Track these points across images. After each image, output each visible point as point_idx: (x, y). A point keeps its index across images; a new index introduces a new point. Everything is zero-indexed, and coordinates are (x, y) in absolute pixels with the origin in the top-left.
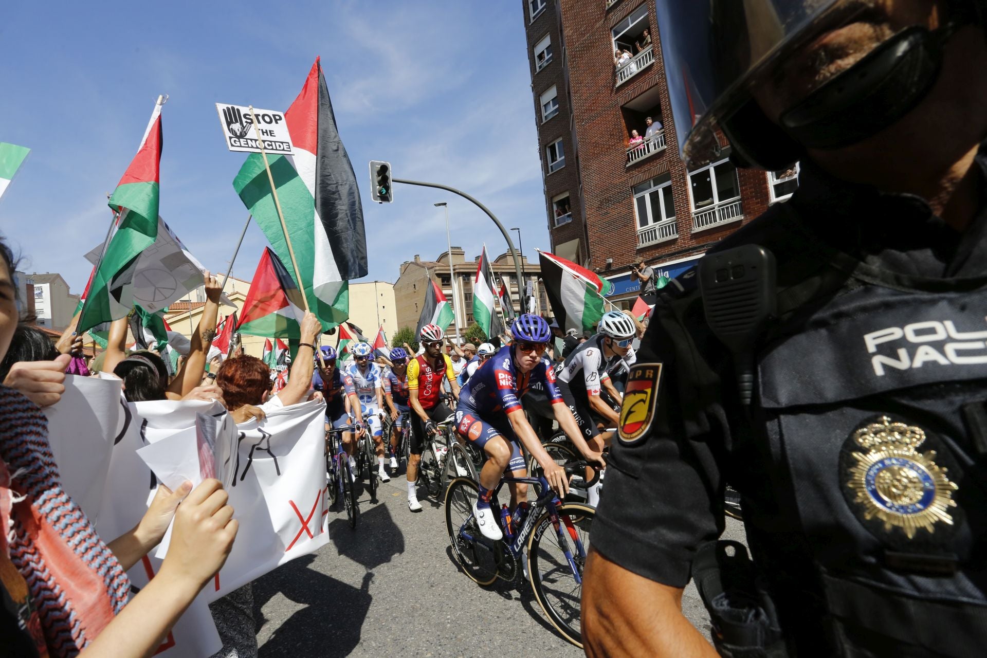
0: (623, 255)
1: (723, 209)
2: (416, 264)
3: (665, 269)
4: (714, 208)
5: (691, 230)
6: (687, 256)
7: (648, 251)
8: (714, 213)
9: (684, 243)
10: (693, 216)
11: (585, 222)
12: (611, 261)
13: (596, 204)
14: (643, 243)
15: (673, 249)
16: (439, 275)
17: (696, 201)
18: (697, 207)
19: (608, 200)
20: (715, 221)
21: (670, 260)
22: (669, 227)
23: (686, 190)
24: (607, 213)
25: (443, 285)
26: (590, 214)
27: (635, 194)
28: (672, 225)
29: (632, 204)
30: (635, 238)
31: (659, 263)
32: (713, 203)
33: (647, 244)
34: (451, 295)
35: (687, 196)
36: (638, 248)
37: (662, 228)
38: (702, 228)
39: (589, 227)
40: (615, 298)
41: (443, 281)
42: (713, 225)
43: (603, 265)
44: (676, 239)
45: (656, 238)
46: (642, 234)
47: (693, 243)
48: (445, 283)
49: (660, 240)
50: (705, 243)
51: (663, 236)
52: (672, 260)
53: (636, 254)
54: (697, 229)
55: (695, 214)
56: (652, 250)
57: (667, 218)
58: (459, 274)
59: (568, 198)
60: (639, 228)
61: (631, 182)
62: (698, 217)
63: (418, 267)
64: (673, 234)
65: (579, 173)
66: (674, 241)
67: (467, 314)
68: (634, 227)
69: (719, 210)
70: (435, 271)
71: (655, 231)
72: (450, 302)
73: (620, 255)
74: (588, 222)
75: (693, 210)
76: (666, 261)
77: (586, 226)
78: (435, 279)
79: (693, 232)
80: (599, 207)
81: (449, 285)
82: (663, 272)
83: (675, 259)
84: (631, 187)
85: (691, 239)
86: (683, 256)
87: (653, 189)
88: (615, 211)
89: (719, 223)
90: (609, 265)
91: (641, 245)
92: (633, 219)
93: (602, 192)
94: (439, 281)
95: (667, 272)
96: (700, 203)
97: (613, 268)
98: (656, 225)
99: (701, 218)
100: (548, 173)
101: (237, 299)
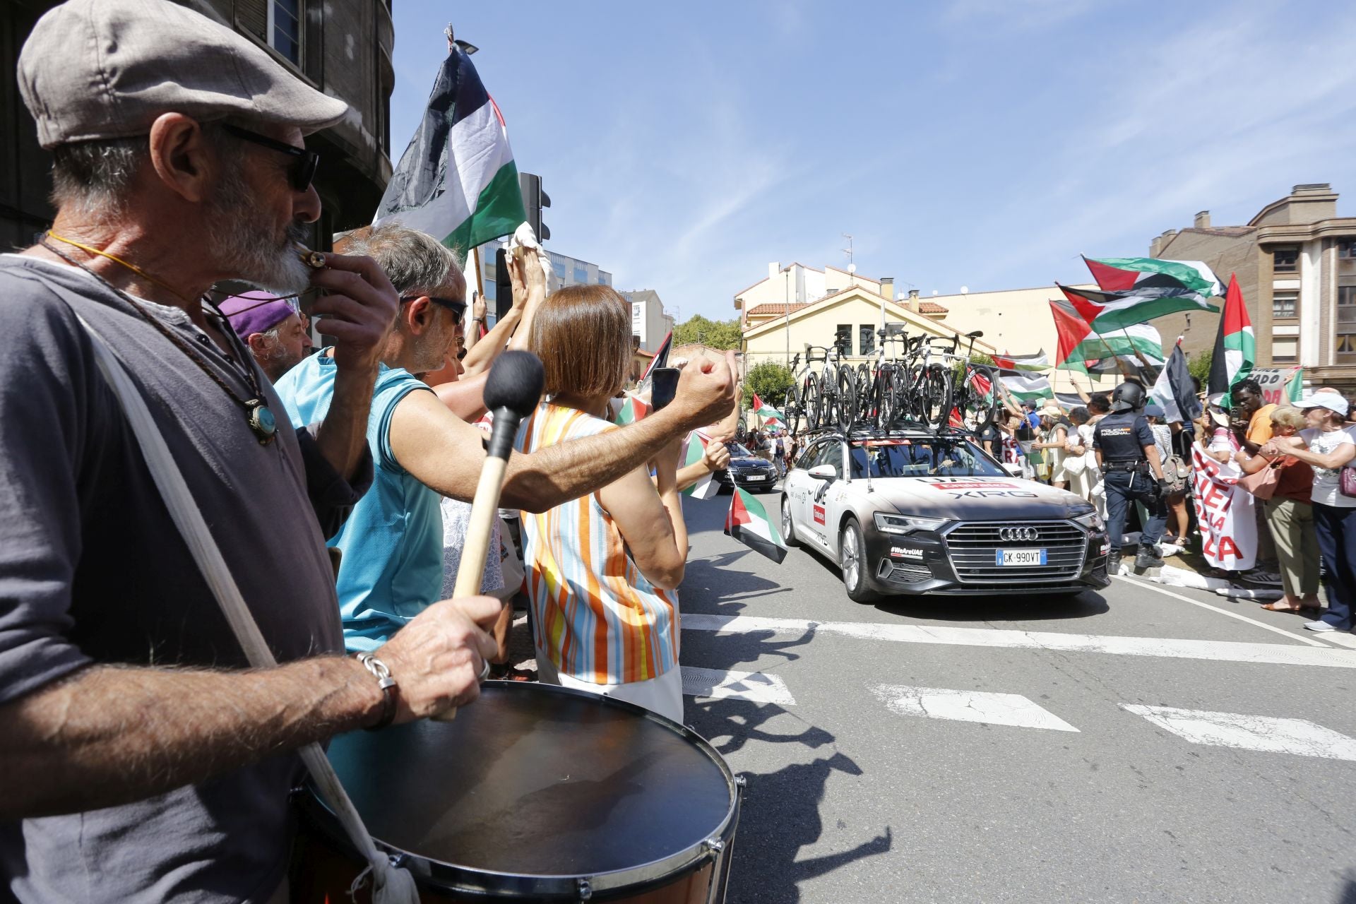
2: (1199, 231)
16: (1267, 247)
25: (1276, 269)
34: (1297, 293)
41: (1276, 262)
48: (1283, 264)
58: (1328, 242)
63: (1205, 237)
67: (1339, 336)
70: (1259, 237)
72: (1291, 307)
78: (1256, 257)
81: (1292, 269)
94: (1267, 260)
101: (856, 297)
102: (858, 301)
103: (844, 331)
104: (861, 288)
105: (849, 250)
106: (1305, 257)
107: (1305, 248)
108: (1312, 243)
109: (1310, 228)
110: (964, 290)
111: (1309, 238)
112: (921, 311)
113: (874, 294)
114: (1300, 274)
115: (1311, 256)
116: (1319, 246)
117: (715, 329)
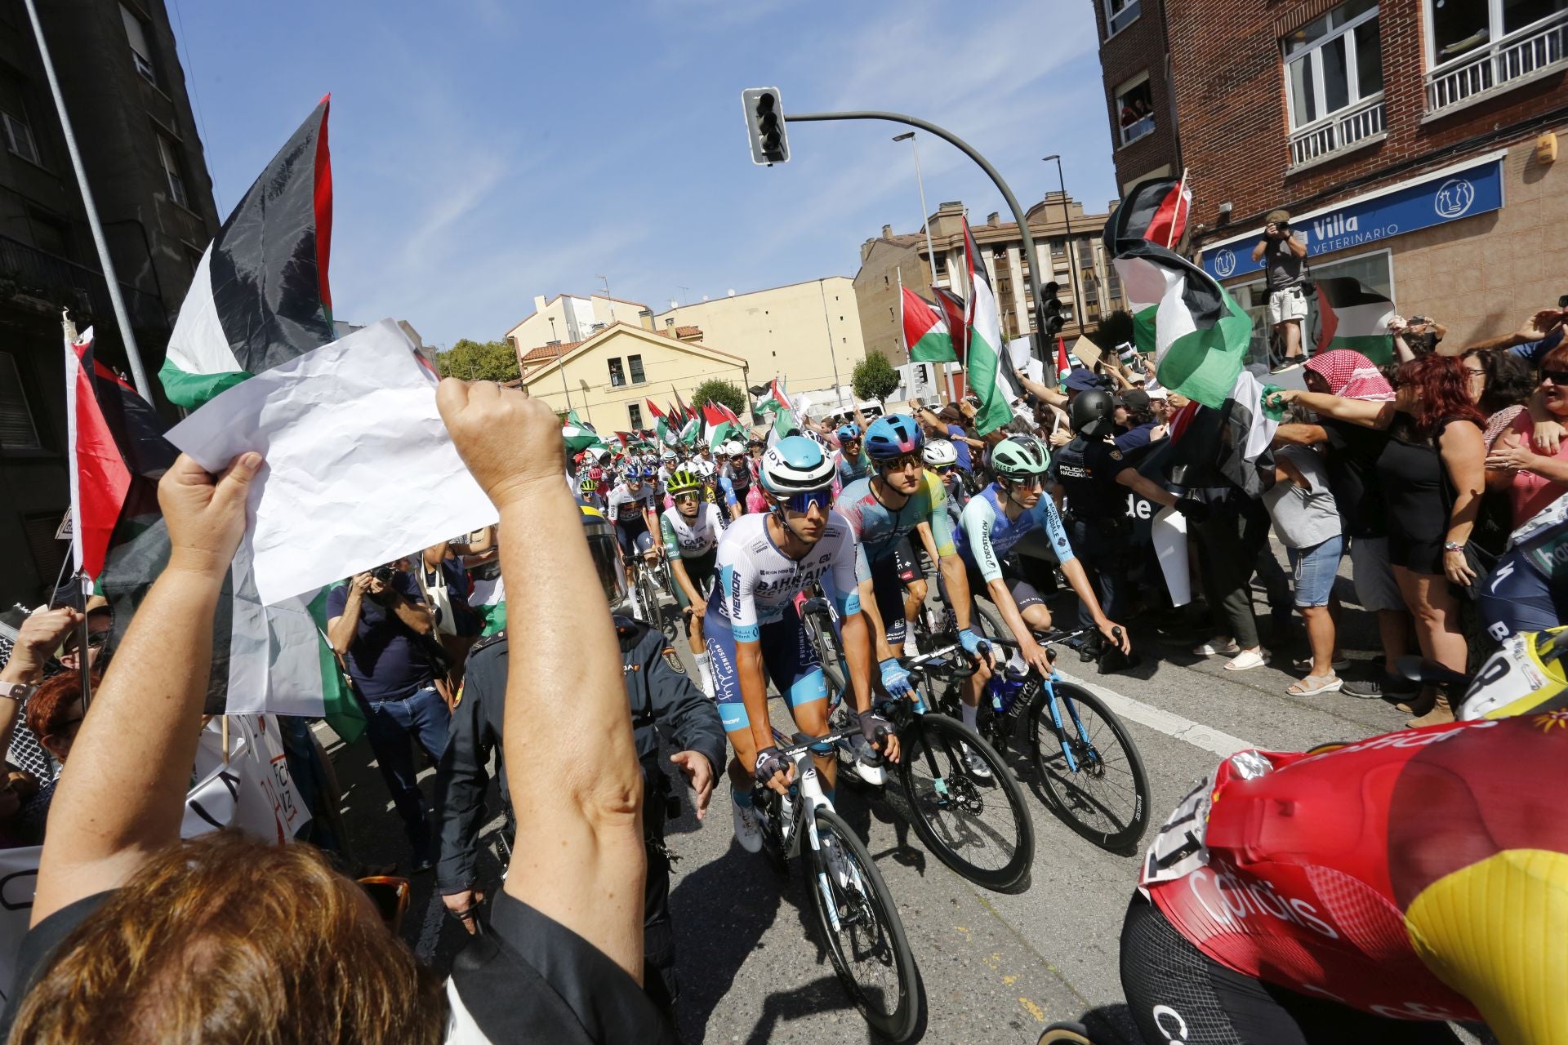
0: (1255, 191)
1: (1514, 52)
2: (885, 241)
3: (1347, 212)
4: (1488, 54)
5: (1422, 116)
6: (1403, 178)
7: (1311, 177)
8: (1487, 66)
9: (1402, 150)
10: (1430, 80)
11: (1177, 131)
12: (1229, 207)
13: (1200, 88)
14: (1301, 159)
15: (1371, 166)
16: (924, 257)
17: (1440, 43)
18: (1440, 59)
19: (1224, 79)
20: (1488, 83)
21: (1363, 191)
22: (1365, 116)
23: (1415, 24)
24: (1223, 107)
26: (1186, 115)
27: (1288, 54)
28: (1374, 112)
29: (1278, 79)
30: (1285, 152)
31: (1338, 201)
32: (1486, 40)
33: (1310, 162)
35: (1416, 35)
36: (1288, 173)
37: (1348, 123)
38: (1450, 108)
39: (1183, 141)
40: (1236, 281)
42: (1483, 95)
43: (1213, 217)
44: (1382, 143)
45: (1332, 146)
46: (1299, 143)
47: (1426, 146)
48: (939, 268)
49: (1342, 148)
50: (1455, 143)
51: (1349, 140)
52: (1368, 191)
53: (1283, 187)
54: (1435, 113)
55: (1435, 77)
56: (1320, 174)
57: (1362, 96)
59: (1147, 82)
60: (1294, 128)
61: (1279, 30)
62: (1441, 84)
63: (890, 246)
64: (1375, 130)
65: (1165, 31)
66: (1375, 149)
68: (1281, 130)
69: (1502, 58)
71: (1330, 131)
73: (1249, 194)
74: (1183, 132)
75: (1430, 65)
76: (1352, 194)
77: (1178, 139)
78: (919, 263)
79: (1424, 121)
80: (1204, 98)
82: (1345, 219)
83: (1376, 189)
84: (1279, 40)
85: (1419, 137)
86: (1394, 181)
87: (1331, 35)
88: (1238, 103)
89: (1500, 86)
90: (1226, 215)
91: (1296, 167)
92: (1279, 113)
93: (1211, 62)
94: (925, 267)
95: (1354, 219)
96: (1452, 48)
97: (1233, 222)
98: (1333, 117)
99: (1448, 84)
100: (1106, 37)
101: (620, 332)
102: (622, 335)
103: (614, 363)
104: (622, 324)
105: (605, 289)
106: (949, 261)
107: (948, 255)
108: (951, 251)
109: (947, 241)
110: (731, 293)
111: (948, 248)
112: (678, 336)
113: (635, 327)
114: (948, 274)
115: (953, 260)
116: (955, 254)
117: (488, 352)
